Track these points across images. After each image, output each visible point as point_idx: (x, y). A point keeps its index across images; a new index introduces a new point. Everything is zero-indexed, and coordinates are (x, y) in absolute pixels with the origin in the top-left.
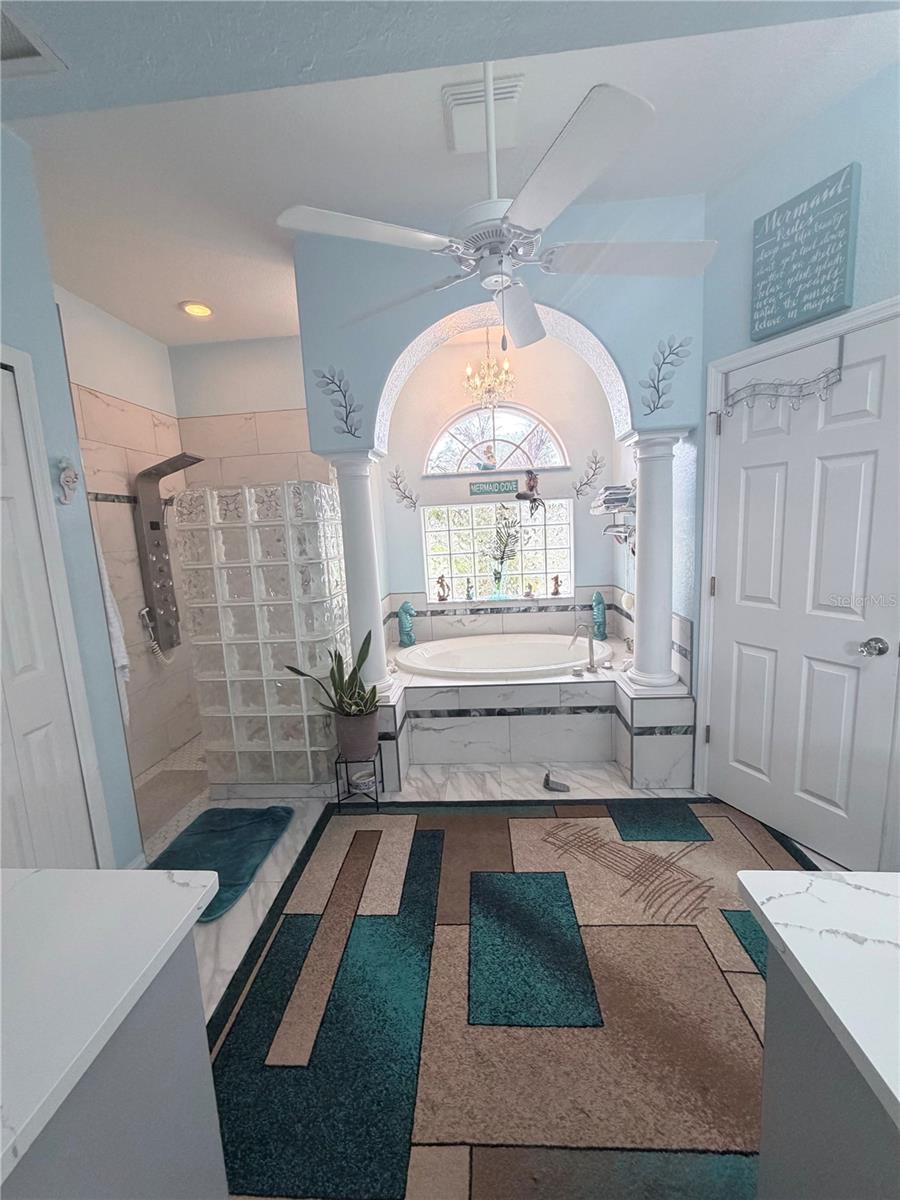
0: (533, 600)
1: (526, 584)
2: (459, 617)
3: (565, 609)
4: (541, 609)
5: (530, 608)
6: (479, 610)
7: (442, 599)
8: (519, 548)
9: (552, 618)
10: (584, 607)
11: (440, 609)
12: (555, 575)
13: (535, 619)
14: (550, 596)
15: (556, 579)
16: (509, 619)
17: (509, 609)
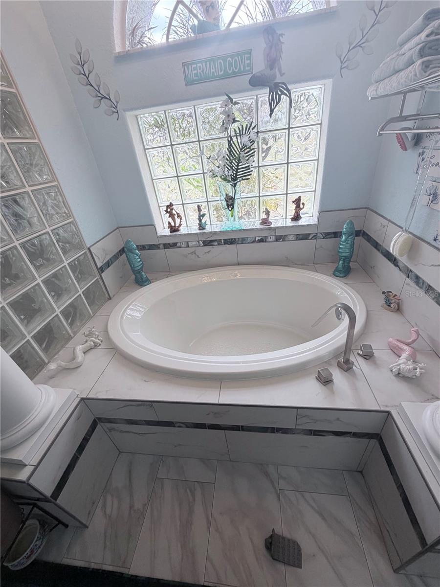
0: (270, 229)
1: (263, 209)
2: (193, 249)
3: (305, 237)
4: (278, 239)
5: (266, 237)
6: (212, 241)
7: (174, 229)
8: (255, 164)
9: (291, 248)
10: (327, 235)
11: (171, 241)
12: (296, 197)
13: (272, 249)
14: (290, 223)
15: (298, 202)
16: (245, 251)
17: (243, 239)
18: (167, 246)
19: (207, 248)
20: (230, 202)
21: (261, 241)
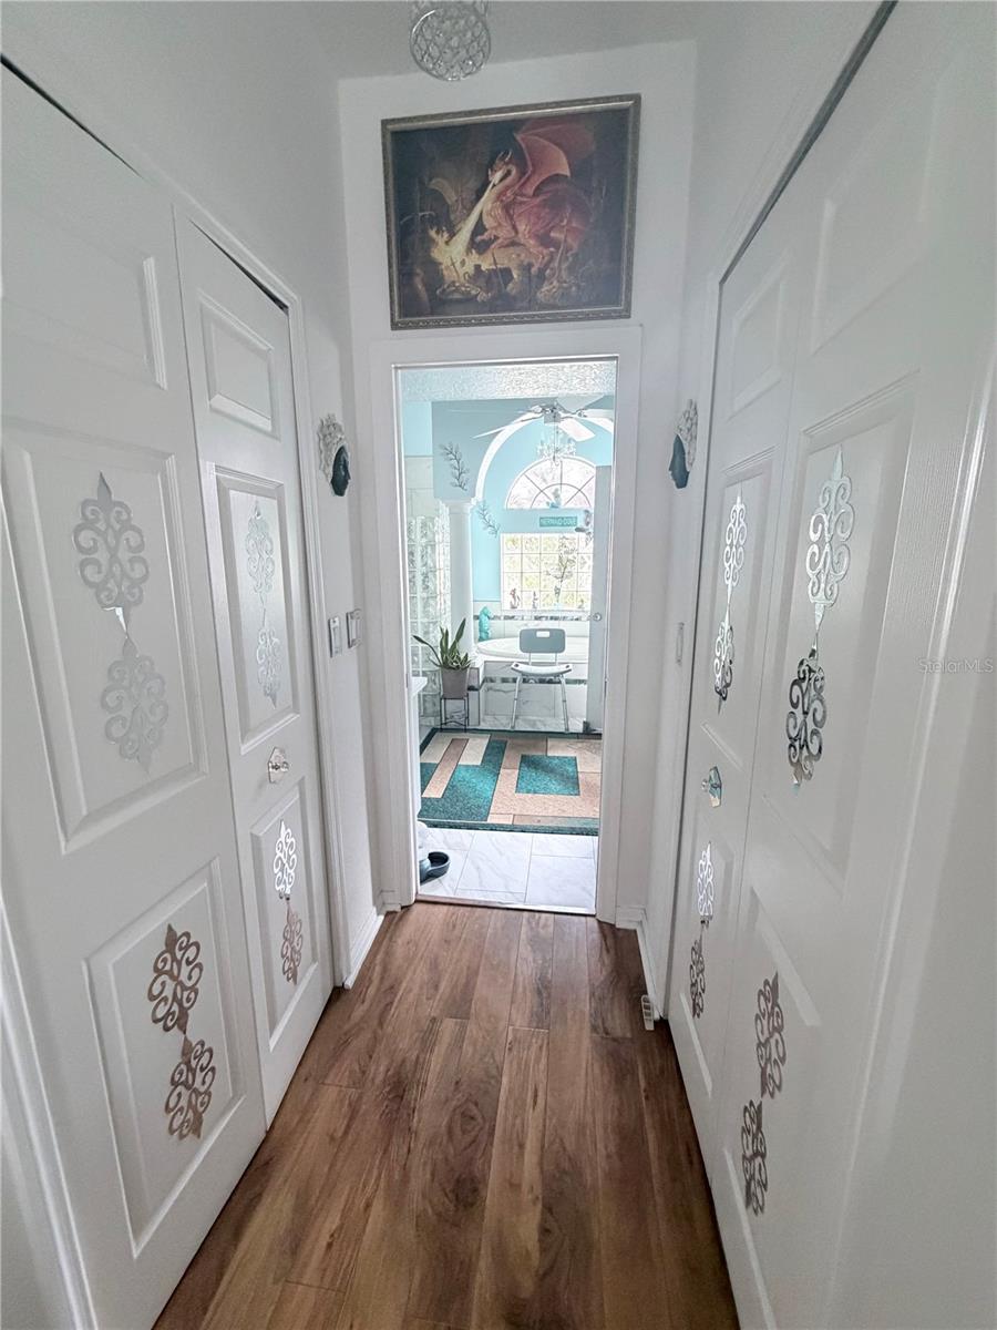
0: (584, 611)
2: (526, 622)
5: (581, 618)
7: (513, 607)
18: (507, 618)
19: (536, 622)
20: (557, 591)
21: (577, 619)
